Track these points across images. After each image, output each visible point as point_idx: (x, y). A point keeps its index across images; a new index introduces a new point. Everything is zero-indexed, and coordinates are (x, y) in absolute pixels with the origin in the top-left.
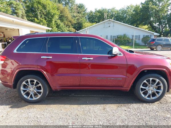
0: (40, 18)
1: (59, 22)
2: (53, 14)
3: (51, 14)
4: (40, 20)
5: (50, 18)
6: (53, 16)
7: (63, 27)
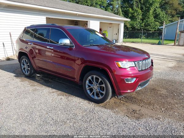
0: (135, 8)
1: (159, 10)
2: (153, 2)
3: (150, 2)
4: (136, 10)
5: (148, 7)
6: (152, 4)
7: (163, 17)
